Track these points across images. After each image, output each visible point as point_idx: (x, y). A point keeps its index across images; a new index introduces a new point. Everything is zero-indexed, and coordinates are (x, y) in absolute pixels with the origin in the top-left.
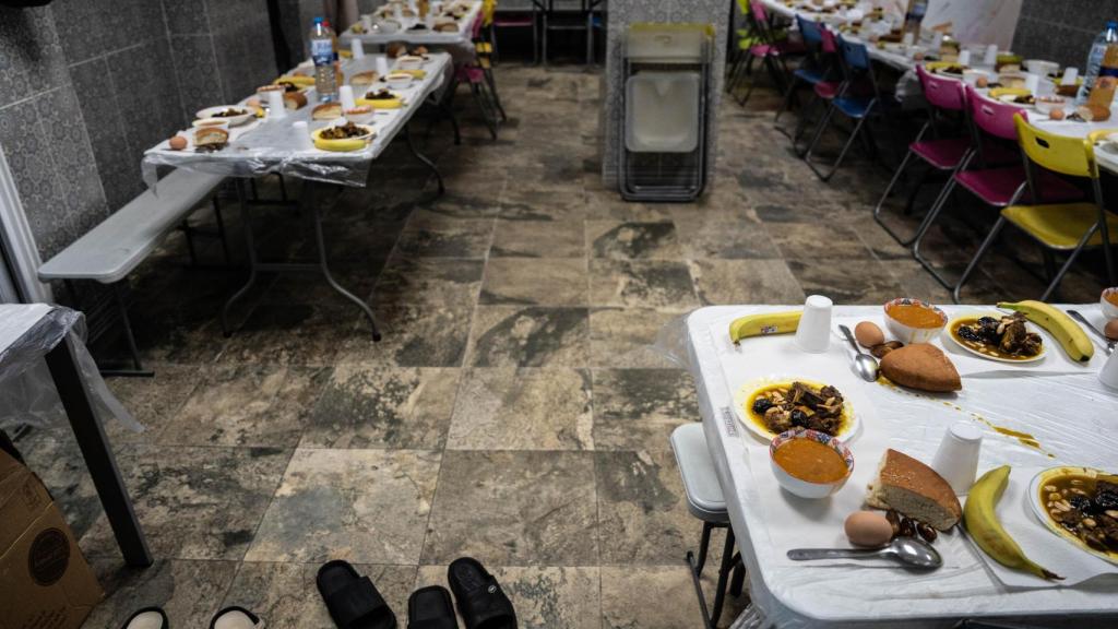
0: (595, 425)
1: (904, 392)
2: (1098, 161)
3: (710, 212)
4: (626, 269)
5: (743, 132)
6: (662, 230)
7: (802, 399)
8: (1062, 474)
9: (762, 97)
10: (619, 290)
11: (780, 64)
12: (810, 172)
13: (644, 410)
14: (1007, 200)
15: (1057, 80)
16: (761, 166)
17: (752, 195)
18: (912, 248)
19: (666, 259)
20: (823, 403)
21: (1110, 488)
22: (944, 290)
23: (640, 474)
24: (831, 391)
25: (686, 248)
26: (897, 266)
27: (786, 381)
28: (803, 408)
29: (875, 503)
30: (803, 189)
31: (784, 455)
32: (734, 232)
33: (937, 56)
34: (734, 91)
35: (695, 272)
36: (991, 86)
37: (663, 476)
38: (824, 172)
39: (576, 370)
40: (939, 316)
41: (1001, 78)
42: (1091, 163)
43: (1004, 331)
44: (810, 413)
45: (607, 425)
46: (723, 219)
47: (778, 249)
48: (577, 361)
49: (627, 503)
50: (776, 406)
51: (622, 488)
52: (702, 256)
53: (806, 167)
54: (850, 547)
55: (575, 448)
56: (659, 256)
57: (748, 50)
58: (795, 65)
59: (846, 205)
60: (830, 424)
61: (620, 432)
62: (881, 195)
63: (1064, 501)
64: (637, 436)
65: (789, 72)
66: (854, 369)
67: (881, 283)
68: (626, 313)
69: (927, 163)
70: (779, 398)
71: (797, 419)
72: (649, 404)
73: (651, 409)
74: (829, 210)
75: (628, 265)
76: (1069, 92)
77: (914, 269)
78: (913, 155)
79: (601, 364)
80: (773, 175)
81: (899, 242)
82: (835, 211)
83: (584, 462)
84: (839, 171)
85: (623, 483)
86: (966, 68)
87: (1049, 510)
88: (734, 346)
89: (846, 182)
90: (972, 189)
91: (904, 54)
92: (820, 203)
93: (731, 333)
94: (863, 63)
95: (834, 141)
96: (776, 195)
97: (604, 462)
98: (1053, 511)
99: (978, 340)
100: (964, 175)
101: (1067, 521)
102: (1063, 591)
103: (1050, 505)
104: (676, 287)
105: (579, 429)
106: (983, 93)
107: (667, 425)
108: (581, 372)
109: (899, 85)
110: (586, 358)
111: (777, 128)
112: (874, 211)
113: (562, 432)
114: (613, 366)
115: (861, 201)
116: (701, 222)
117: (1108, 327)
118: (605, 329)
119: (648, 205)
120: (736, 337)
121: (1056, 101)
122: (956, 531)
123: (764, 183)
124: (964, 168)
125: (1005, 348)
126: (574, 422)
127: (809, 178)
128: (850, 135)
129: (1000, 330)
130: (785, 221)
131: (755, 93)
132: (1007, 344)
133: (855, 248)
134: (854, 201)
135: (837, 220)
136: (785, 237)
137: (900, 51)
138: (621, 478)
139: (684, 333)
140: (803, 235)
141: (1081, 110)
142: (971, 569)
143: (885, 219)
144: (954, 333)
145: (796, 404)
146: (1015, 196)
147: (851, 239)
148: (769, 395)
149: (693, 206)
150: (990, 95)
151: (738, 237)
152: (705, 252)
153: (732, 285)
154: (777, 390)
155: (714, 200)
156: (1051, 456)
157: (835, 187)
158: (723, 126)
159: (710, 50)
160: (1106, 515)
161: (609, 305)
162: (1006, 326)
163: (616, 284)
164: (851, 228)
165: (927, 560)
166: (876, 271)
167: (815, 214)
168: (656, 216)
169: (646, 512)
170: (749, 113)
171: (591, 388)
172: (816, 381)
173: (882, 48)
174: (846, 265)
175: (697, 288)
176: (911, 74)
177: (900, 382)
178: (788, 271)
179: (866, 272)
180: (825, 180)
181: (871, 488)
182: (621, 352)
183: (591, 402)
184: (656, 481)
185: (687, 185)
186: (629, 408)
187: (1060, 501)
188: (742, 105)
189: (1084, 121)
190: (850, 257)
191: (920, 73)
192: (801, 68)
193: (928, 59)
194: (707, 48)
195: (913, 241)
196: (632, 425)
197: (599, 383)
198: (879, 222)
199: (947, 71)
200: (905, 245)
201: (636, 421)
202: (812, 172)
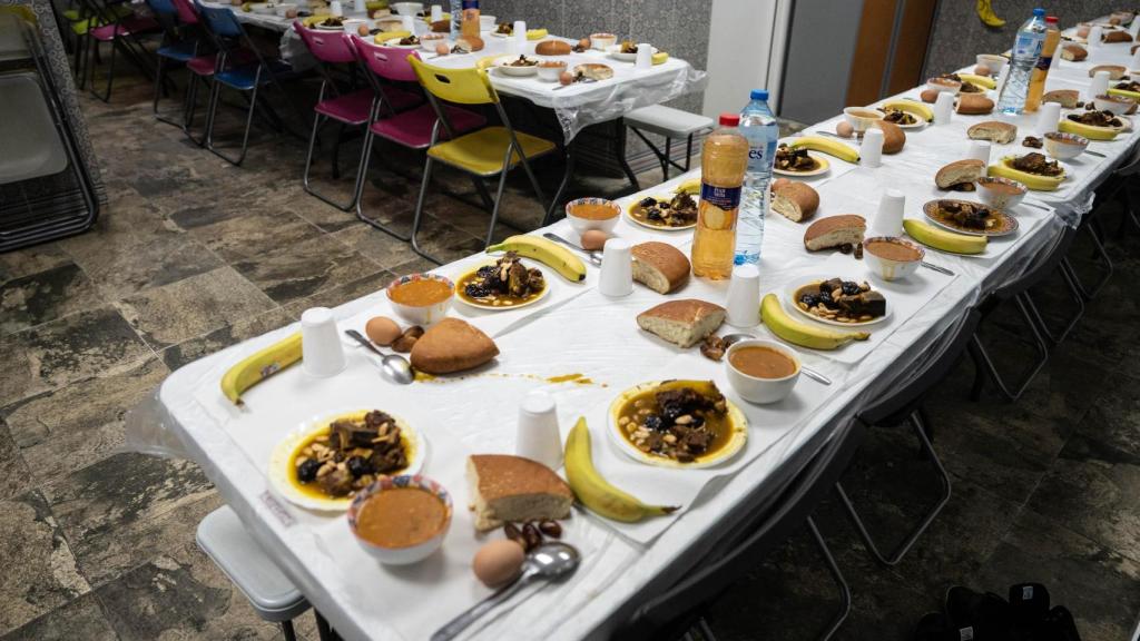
0: (79, 559)
1: (447, 380)
2: (495, 87)
3: (118, 238)
4: (33, 341)
5: (121, 133)
6: (64, 276)
7: (351, 442)
8: (625, 401)
9: (128, 88)
10: (36, 370)
11: (136, 46)
12: (218, 161)
13: (137, 507)
14: (429, 140)
15: (428, 18)
16: (158, 168)
17: (162, 203)
18: (356, 210)
19: (84, 311)
20: (376, 435)
21: (668, 397)
22: (401, 243)
23: (169, 587)
24: (377, 418)
25: (103, 289)
26: (348, 233)
27: (320, 424)
28: (357, 452)
29: (487, 525)
30: (218, 181)
31: (369, 524)
32: (159, 251)
33: (310, 12)
34: (88, 85)
35: (129, 314)
36: (374, 32)
37: (199, 575)
38: (234, 156)
39: (16, 500)
40: (443, 284)
41: (378, 24)
42: (490, 89)
43: (508, 276)
44: (367, 454)
45: (97, 549)
46: (137, 241)
47: (217, 255)
48: (13, 486)
49: (169, 631)
50: (324, 463)
51: (151, 617)
52: (129, 292)
53: (212, 155)
54: (490, 592)
55: (64, 602)
56: (71, 311)
57: (88, 34)
58: (154, 44)
59: (271, 185)
60: (396, 457)
61: (118, 548)
62: (304, 166)
63: (641, 428)
64: (144, 543)
65: (152, 54)
66: (384, 375)
67: (340, 256)
68: (58, 396)
69: (339, 122)
70: (323, 451)
71: (359, 469)
72: (141, 497)
73: (147, 500)
74: (256, 196)
75: (34, 335)
76: (442, 27)
77: (365, 232)
78: (322, 116)
79: (50, 475)
80: (177, 174)
81: (341, 209)
82: (262, 195)
83: (84, 613)
84: (249, 151)
85: (151, 611)
86: (343, 18)
87: (634, 442)
88: (236, 408)
89: (261, 160)
90: (391, 138)
91: (275, 14)
92: (243, 191)
93: (227, 393)
94: (233, 29)
95: (230, 121)
96: (189, 195)
97: (114, 597)
98: (639, 442)
99: (487, 294)
100: (378, 125)
101: (654, 447)
102: (685, 518)
103: (632, 438)
104: (111, 340)
105: (57, 574)
106: (369, 40)
107: (175, 510)
108: (24, 498)
109: (282, 47)
110: (26, 477)
111: (160, 120)
112: (303, 184)
113: (33, 590)
114: (70, 471)
115: (284, 177)
116: (112, 252)
117: (584, 240)
118: (37, 429)
119: (29, 252)
120: (235, 396)
121: (437, 38)
122: (574, 512)
123: (171, 185)
124: (376, 119)
125: (516, 293)
126: (46, 569)
127: (219, 166)
128: (248, 110)
129: (504, 277)
130: (213, 221)
131: (116, 84)
132: (515, 288)
133: (300, 228)
134: (279, 179)
135: (267, 205)
136: (220, 240)
137: (270, 10)
138: (147, 605)
139: (163, 414)
140: (239, 230)
141: (461, 43)
142: (607, 544)
143: (314, 191)
144: (462, 295)
145: (347, 450)
146: (434, 135)
147: (291, 220)
148: (309, 452)
149: (93, 235)
150: (376, 42)
151: (164, 257)
152: (131, 287)
153: (183, 315)
154: (315, 441)
155: (117, 220)
156: (605, 386)
157: (250, 170)
158: (92, 131)
159: (38, 40)
160: (676, 424)
161: (28, 395)
162: (508, 271)
163: (27, 364)
164: (286, 209)
165: (565, 562)
166: (330, 245)
167: (243, 205)
168: (48, 262)
169: (199, 630)
170: (118, 109)
171: (51, 513)
172: (354, 410)
173: (249, 10)
174: (299, 249)
175: (140, 333)
176: (290, 32)
177: (440, 371)
178: (239, 276)
179: (320, 250)
180: (238, 165)
181: (473, 509)
182: (73, 447)
183: (59, 531)
184: (193, 584)
185: (75, 211)
186: (116, 513)
187: (637, 430)
188: (106, 101)
189: (466, 52)
190: (298, 240)
191: (299, 30)
192: (163, 46)
193: (301, 14)
194: (31, 37)
195: (354, 204)
196: (130, 533)
197: (60, 501)
198: (312, 194)
199: (325, 24)
200: (347, 210)
201: (133, 525)
202: (220, 159)
